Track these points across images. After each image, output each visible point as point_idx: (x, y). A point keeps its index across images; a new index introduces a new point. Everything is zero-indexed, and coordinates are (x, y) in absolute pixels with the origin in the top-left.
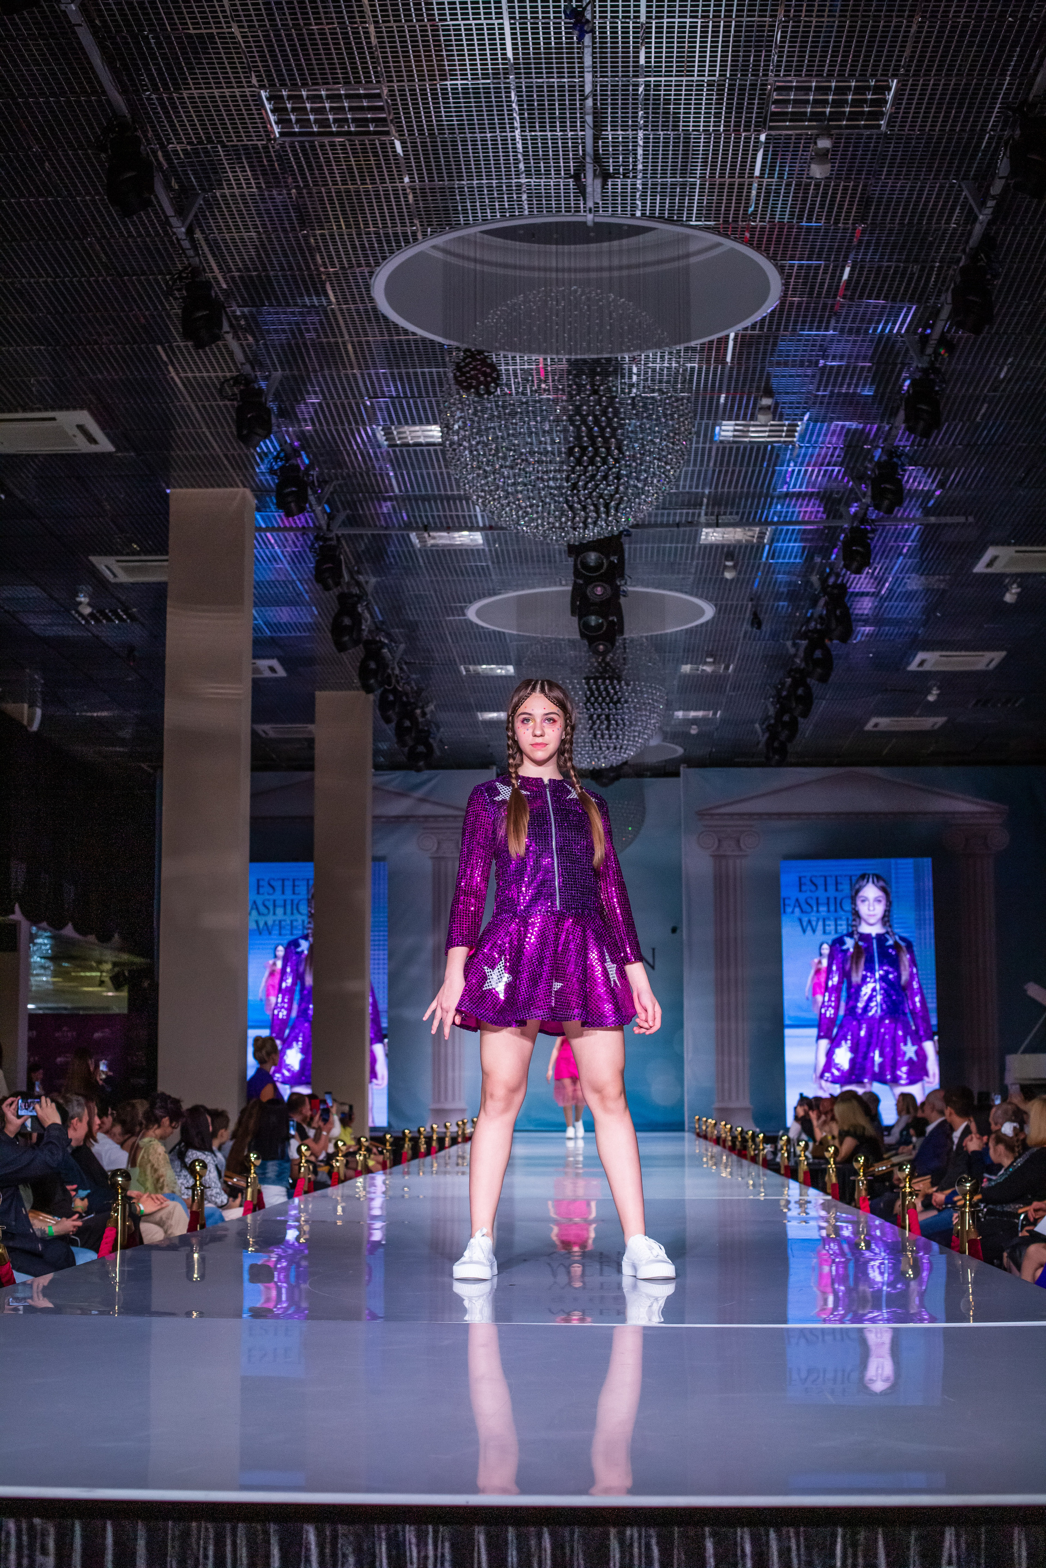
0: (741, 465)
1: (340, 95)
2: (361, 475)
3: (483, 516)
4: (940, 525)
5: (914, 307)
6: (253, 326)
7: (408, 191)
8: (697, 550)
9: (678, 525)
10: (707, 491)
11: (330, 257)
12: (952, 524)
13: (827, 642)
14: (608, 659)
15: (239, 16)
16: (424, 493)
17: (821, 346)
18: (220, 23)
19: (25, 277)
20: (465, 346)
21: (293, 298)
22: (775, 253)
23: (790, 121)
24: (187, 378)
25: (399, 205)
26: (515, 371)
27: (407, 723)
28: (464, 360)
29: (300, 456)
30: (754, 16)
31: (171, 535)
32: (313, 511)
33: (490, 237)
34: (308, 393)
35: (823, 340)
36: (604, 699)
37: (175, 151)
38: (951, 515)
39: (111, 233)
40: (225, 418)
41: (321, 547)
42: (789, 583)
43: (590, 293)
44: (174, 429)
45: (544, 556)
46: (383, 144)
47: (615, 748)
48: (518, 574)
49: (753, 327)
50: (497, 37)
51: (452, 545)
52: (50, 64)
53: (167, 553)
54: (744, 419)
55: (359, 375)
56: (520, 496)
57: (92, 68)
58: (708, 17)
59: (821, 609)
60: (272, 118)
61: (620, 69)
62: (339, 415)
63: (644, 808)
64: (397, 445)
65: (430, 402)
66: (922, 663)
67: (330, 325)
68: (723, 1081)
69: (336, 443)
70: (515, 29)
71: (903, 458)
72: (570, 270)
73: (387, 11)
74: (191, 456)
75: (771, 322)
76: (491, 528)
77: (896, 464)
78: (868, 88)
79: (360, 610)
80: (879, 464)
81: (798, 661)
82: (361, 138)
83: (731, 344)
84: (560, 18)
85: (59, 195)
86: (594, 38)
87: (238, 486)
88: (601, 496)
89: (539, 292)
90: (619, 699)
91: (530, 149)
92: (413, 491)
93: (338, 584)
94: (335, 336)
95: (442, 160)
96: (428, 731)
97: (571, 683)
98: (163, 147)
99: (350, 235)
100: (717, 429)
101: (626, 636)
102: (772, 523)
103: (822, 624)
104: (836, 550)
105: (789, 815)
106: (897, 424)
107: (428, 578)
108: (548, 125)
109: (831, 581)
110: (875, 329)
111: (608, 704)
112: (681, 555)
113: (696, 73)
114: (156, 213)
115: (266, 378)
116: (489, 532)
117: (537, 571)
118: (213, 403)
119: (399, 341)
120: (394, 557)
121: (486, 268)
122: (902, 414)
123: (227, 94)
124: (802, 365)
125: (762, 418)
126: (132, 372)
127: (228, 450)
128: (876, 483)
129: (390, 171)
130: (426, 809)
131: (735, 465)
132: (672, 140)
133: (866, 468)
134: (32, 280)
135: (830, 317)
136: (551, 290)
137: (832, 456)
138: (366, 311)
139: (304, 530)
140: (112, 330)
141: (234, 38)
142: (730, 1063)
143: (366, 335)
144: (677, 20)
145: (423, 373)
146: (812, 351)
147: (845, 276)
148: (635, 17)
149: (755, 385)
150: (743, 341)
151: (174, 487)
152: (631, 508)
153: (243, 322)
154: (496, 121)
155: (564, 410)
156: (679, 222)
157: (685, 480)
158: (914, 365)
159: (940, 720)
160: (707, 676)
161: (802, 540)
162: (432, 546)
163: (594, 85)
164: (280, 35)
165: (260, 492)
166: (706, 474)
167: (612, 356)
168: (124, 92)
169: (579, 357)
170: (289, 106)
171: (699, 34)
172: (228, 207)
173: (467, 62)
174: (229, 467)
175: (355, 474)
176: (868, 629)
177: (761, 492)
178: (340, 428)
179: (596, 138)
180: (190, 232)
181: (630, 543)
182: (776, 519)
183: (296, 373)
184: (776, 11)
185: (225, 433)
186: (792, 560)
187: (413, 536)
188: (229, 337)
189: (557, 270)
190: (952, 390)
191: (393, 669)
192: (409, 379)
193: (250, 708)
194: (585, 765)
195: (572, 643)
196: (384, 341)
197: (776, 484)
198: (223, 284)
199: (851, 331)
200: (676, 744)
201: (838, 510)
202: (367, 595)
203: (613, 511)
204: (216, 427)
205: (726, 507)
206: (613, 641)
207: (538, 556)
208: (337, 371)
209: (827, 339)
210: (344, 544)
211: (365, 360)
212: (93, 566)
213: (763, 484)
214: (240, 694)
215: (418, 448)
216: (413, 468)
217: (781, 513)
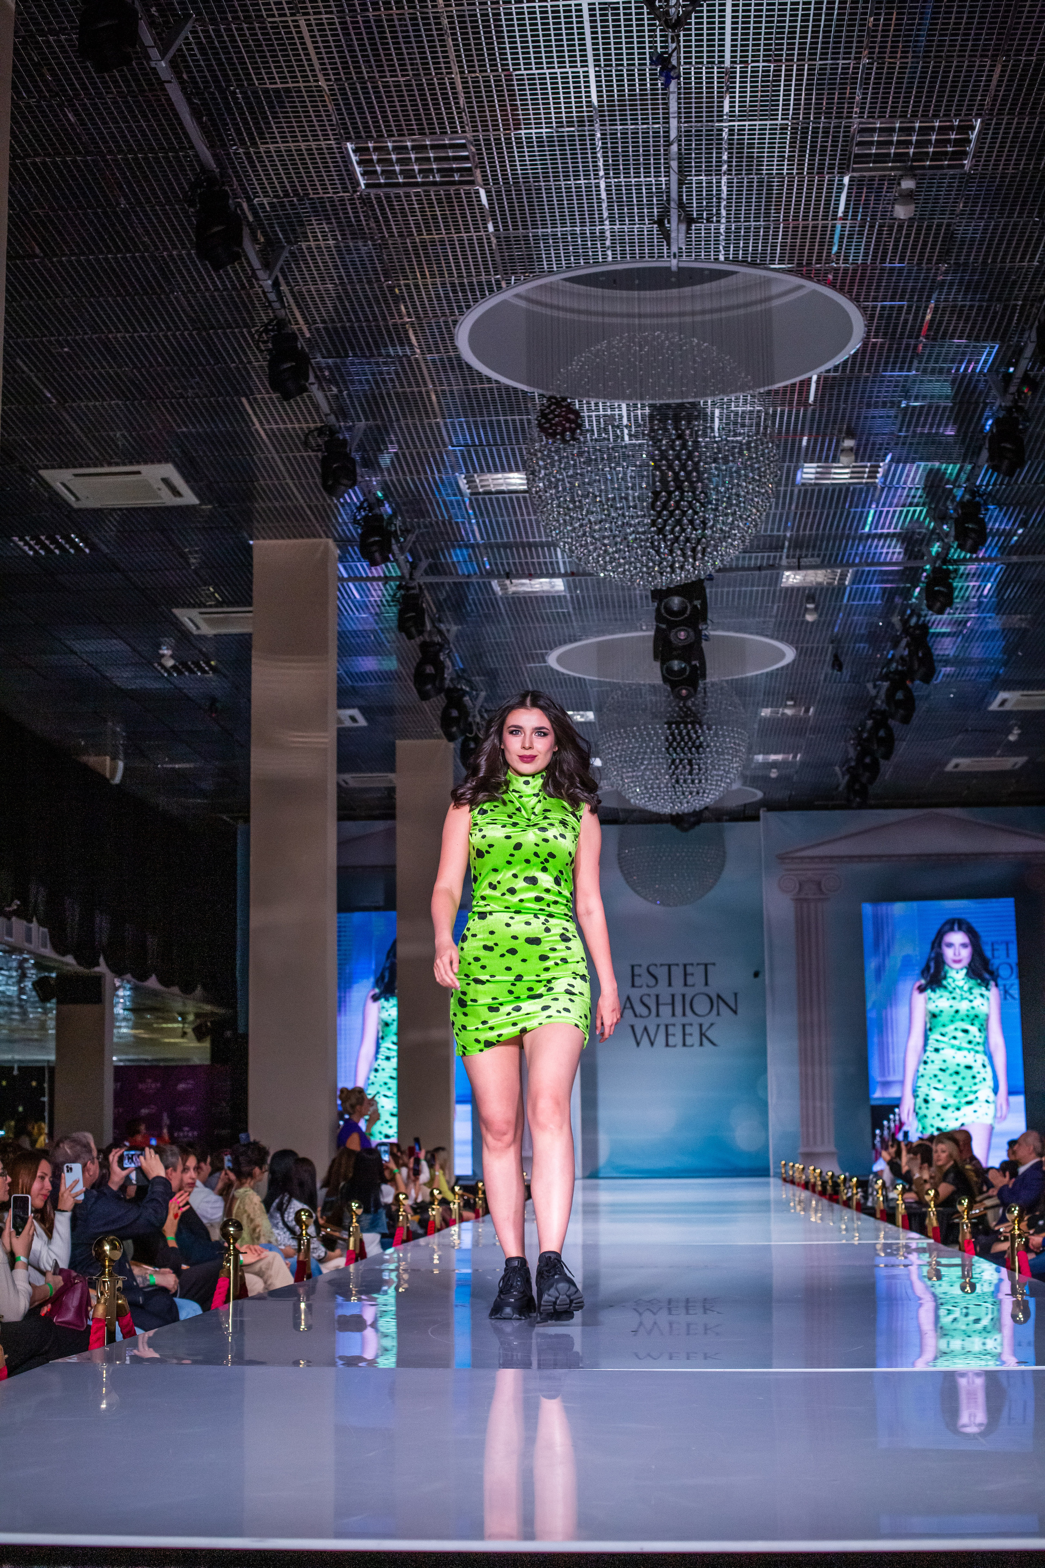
0: (823, 508)
1: (425, 147)
2: (443, 523)
3: (564, 563)
4: (1022, 563)
5: (997, 346)
6: (338, 377)
7: (494, 241)
8: (778, 594)
9: (760, 568)
10: (788, 534)
11: (414, 307)
12: (1034, 563)
13: (908, 683)
14: (689, 703)
15: (326, 69)
16: (505, 540)
17: (904, 386)
18: (307, 76)
19: (111, 332)
20: (550, 393)
21: (378, 348)
22: (858, 295)
23: (874, 162)
24: (272, 429)
25: (483, 253)
26: (597, 417)
28: (549, 407)
29: (383, 506)
30: (838, 59)
31: (255, 586)
32: (396, 560)
33: (572, 285)
34: (392, 443)
35: (906, 381)
36: (686, 744)
37: (262, 205)
38: (1034, 553)
39: (197, 286)
40: (309, 470)
41: (403, 596)
42: (870, 625)
43: (673, 337)
44: (258, 480)
45: (625, 602)
46: (467, 193)
47: (698, 793)
48: (599, 620)
49: (836, 368)
50: (582, 84)
51: (533, 592)
52: (128, 122)
53: (250, 605)
54: (826, 461)
55: (442, 424)
56: (606, 541)
57: (181, 124)
58: (792, 60)
59: (903, 651)
60: (358, 170)
61: (704, 114)
62: (422, 464)
63: (724, 852)
64: (479, 493)
65: (513, 450)
66: (1003, 703)
67: (414, 375)
68: (808, 1126)
69: (419, 492)
70: (600, 76)
71: (985, 497)
72: (652, 316)
73: (473, 61)
74: (275, 507)
75: (854, 364)
76: (573, 574)
77: (978, 503)
78: (951, 128)
79: (442, 658)
80: (962, 504)
81: (879, 702)
82: (447, 187)
83: (813, 386)
84: (645, 64)
85: (147, 250)
86: (679, 84)
87: (320, 537)
89: (622, 338)
90: (701, 744)
91: (614, 196)
92: (495, 538)
93: (421, 632)
94: (418, 386)
95: (527, 208)
97: (654, 729)
98: (249, 200)
99: (434, 284)
100: (799, 471)
101: (708, 680)
102: (853, 565)
103: (903, 666)
104: (918, 590)
105: (870, 858)
106: (980, 463)
107: (509, 625)
108: (632, 171)
109: (913, 621)
110: (958, 369)
111: (690, 749)
112: (762, 598)
113: (780, 117)
114: (242, 268)
115: (351, 429)
116: (571, 579)
117: (618, 616)
118: (298, 455)
119: (483, 389)
120: (475, 604)
121: (569, 316)
122: (985, 454)
123: (314, 147)
124: (884, 406)
125: (844, 459)
126: (217, 427)
127: (311, 500)
128: (959, 524)
129: (475, 220)
131: (816, 507)
132: (755, 184)
133: (947, 508)
134: (119, 335)
135: (912, 358)
136: (634, 336)
137: (914, 497)
138: (450, 359)
139: (386, 579)
140: (197, 383)
141: (321, 91)
142: (814, 1108)
143: (450, 385)
144: (761, 64)
145: (506, 421)
146: (894, 391)
148: (720, 62)
149: (837, 427)
150: (825, 383)
151: (258, 539)
152: (718, 552)
153: (327, 373)
154: (581, 169)
155: (651, 457)
156: (762, 265)
157: (767, 523)
158: (997, 404)
159: (1021, 760)
160: (788, 719)
161: (882, 582)
162: (514, 593)
163: (679, 131)
164: (367, 88)
165: (343, 543)
166: (787, 517)
167: (696, 400)
168: (211, 146)
169: (662, 402)
170: (375, 157)
171: (783, 78)
172: (314, 259)
173: (552, 111)
174: (312, 517)
175: (437, 523)
176: (948, 669)
177: (843, 534)
178: (423, 476)
179: (681, 183)
180: (276, 284)
181: (711, 587)
182: (857, 560)
183: (379, 422)
184: (861, 53)
185: (308, 484)
186: (873, 602)
187: (495, 583)
188: (314, 388)
189: (640, 316)
190: (1035, 427)
191: (474, 716)
192: (492, 427)
193: (336, 758)
194: (668, 810)
195: (654, 688)
196: (467, 390)
197: (858, 526)
198: (308, 335)
199: (933, 371)
200: (756, 788)
201: (919, 551)
202: (449, 643)
203: (700, 555)
204: (299, 478)
205: (807, 550)
206: (695, 686)
207: (619, 602)
208: (421, 420)
209: (910, 380)
210: (426, 592)
211: (449, 409)
212: (177, 619)
213: (845, 525)
214: (326, 743)
215: (500, 496)
216: (496, 516)
217: (863, 554)
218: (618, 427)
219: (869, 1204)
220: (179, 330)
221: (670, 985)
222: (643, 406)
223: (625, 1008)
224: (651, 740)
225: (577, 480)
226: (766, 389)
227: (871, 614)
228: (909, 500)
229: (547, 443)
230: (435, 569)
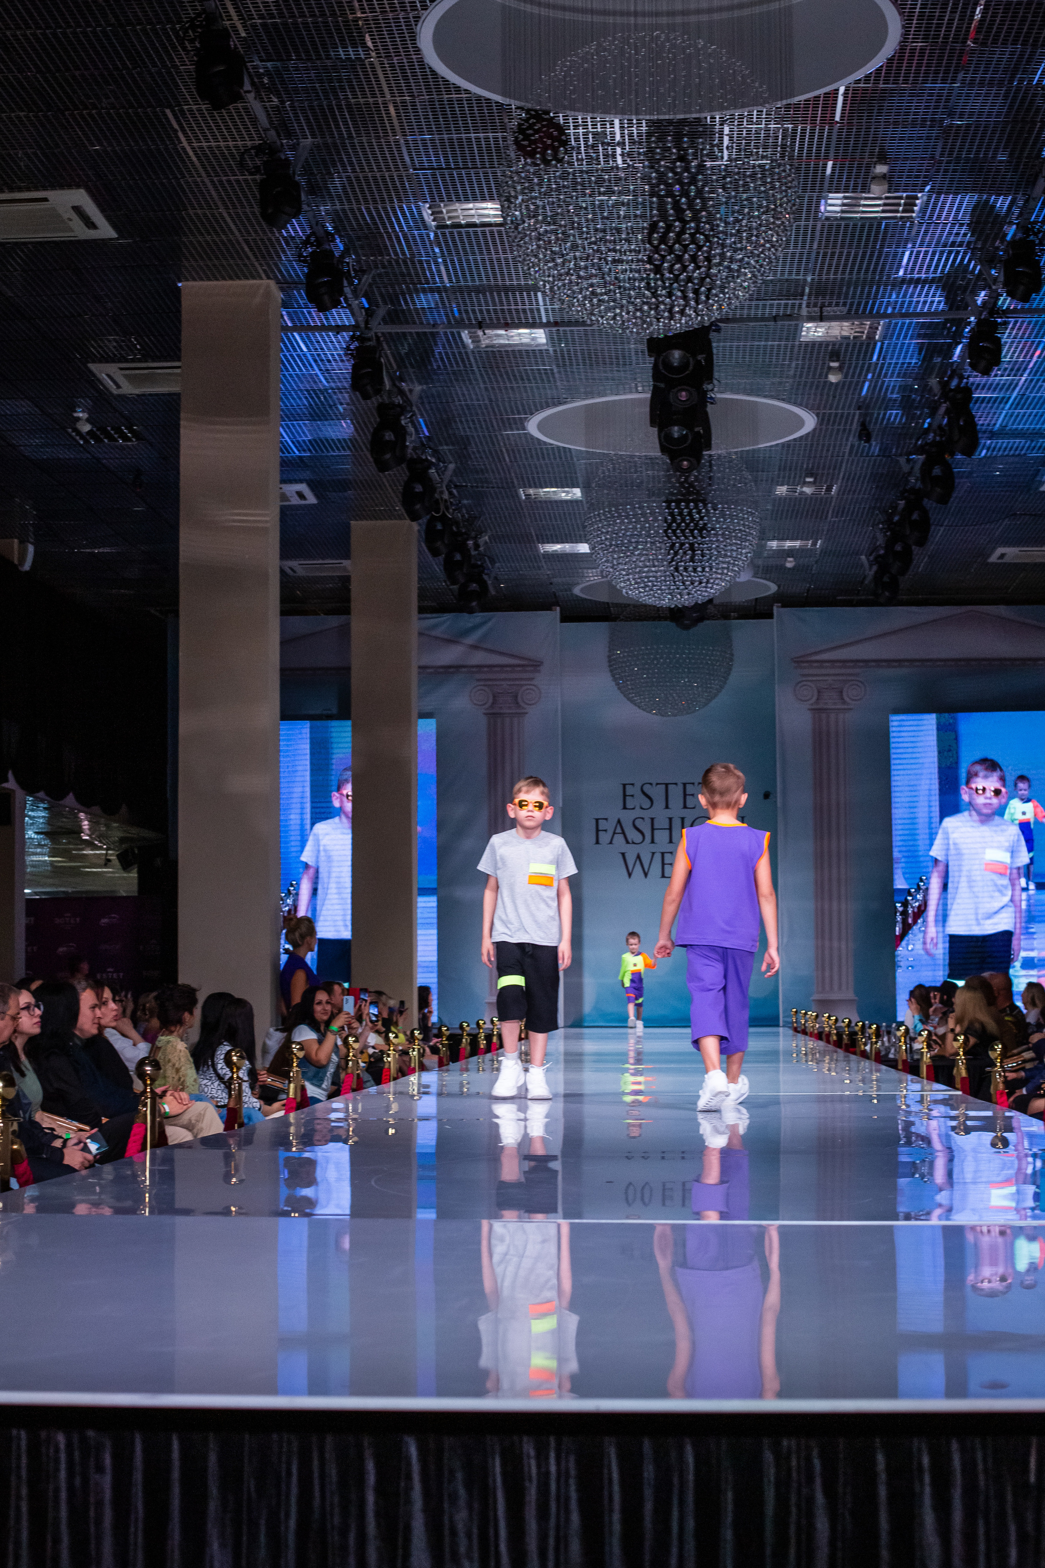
0: (850, 247)
2: (405, 262)
3: (546, 310)
6: (280, 85)
8: (796, 349)
10: (809, 279)
13: (948, 457)
14: (692, 479)
16: (477, 283)
17: (947, 101)
20: (529, 106)
21: (327, 51)
24: (201, 148)
26: (585, 134)
27: (458, 557)
28: (527, 120)
29: (334, 240)
31: (185, 335)
34: (343, 164)
35: (949, 95)
36: (687, 525)
40: (246, 197)
41: (357, 348)
42: (904, 388)
43: (675, 39)
44: (186, 210)
45: (617, 358)
47: (701, 583)
48: (587, 379)
49: (867, 78)
51: (510, 345)
53: (179, 360)
54: (855, 190)
55: (402, 141)
56: (594, 281)
59: (942, 419)
62: (379, 190)
63: (732, 655)
64: (447, 226)
65: (486, 174)
67: (369, 82)
68: (823, 969)
69: (375, 224)
71: (1040, 235)
72: (651, 14)
74: (206, 242)
75: (888, 73)
76: (556, 324)
77: (1033, 241)
79: (403, 422)
80: (1013, 243)
81: (913, 480)
83: (840, 99)
87: (261, 278)
88: (689, 279)
89: (614, 39)
90: (705, 524)
92: (466, 281)
93: (378, 391)
94: (374, 95)
96: (481, 566)
97: (650, 507)
100: (823, 202)
101: (713, 453)
102: (885, 316)
103: (941, 436)
104: (959, 348)
105: (900, 662)
107: (482, 386)
109: (954, 383)
110: (1011, 82)
111: (692, 531)
112: (778, 355)
115: (294, 148)
116: (554, 329)
117: (610, 375)
118: (233, 179)
119: (450, 100)
120: (442, 359)
124: (923, 126)
125: (877, 189)
126: (137, 145)
127: (249, 233)
128: (1009, 266)
130: (479, 658)
131: (842, 247)
133: (997, 248)
135: (958, 66)
136: (629, 37)
137: (957, 234)
138: (412, 65)
139: (338, 329)
140: (112, 91)
142: (831, 949)
143: (411, 94)
145: (477, 138)
146: (936, 107)
147: (978, 16)
149: (868, 149)
150: (854, 96)
151: (187, 280)
152: (724, 294)
153: (265, 80)
155: (646, 178)
157: (784, 265)
160: (806, 499)
161: (919, 336)
162: (487, 346)
165: (285, 285)
166: (808, 259)
167: (703, 115)
169: (662, 117)
174: (250, 254)
175: (397, 262)
176: (994, 442)
177: (873, 279)
178: (380, 206)
181: (719, 341)
182: (889, 311)
183: (329, 141)
185: (245, 213)
186: (908, 360)
187: (465, 334)
188: (251, 97)
189: (636, 14)
191: (442, 493)
192: (461, 146)
193: (278, 539)
194: (666, 602)
195: (651, 462)
196: (431, 101)
197: (891, 268)
198: (243, 35)
199: (982, 84)
200: (769, 580)
201: (962, 300)
202: (411, 405)
203: (703, 298)
204: (234, 207)
205: (831, 298)
206: (698, 457)
207: (611, 358)
208: (378, 138)
209: (955, 92)
210: (385, 346)
211: (409, 123)
212: (94, 375)
213: (875, 269)
214: (267, 522)
215: (471, 229)
216: (466, 254)
217: (896, 302)
218: (608, 144)
219: (891, 1056)
220: (91, 26)
221: (667, 807)
222: (639, 123)
223: (614, 833)
224: (647, 521)
225: (559, 206)
226: (785, 102)
227: (905, 375)
228: (951, 239)
229: (526, 164)
230: (395, 317)
